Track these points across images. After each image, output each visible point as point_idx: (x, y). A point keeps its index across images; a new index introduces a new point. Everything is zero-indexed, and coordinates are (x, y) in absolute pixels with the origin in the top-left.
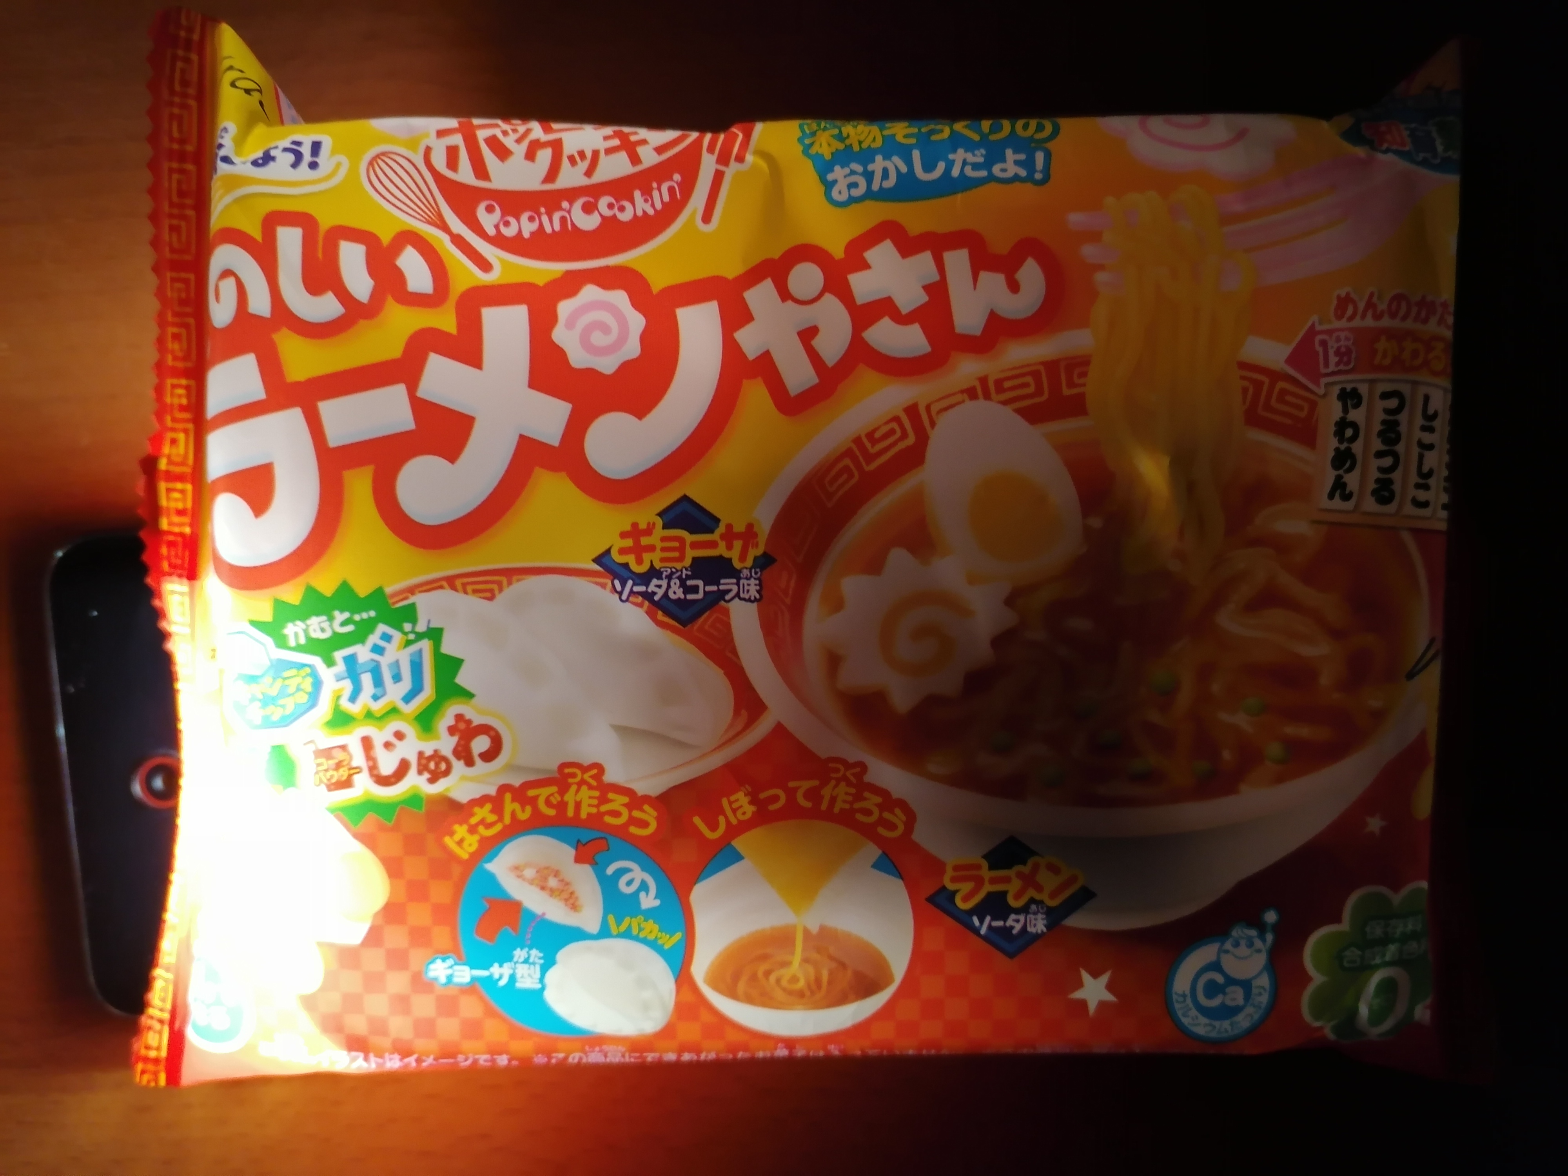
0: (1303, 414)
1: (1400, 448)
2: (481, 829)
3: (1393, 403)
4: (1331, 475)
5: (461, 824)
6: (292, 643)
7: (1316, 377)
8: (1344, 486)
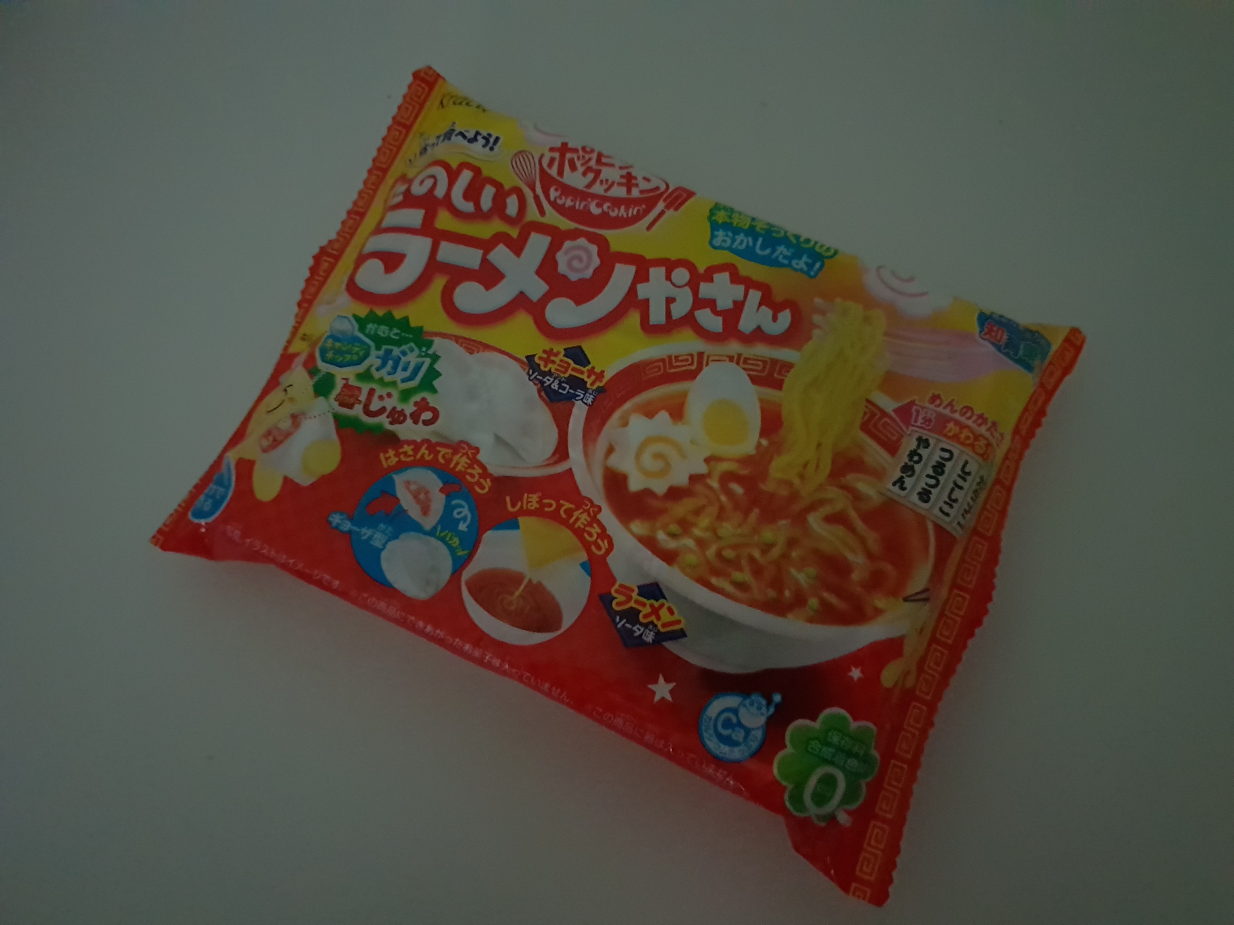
0: (894, 438)
1: (942, 479)
2: (402, 457)
3: (947, 455)
4: (898, 474)
5: (393, 450)
6: (367, 331)
7: (908, 424)
8: (904, 482)
